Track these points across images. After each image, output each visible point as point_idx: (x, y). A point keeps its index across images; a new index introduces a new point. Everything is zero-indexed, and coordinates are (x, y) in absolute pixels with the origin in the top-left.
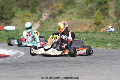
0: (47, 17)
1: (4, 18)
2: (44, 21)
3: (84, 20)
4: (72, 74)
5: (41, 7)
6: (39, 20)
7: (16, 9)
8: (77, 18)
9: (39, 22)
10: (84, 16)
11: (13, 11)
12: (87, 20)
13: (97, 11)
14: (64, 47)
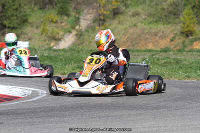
0: (89, 22)
1: (7, 26)
2: (83, 30)
3: (161, 27)
4: (138, 130)
5: (78, 4)
6: (73, 28)
7: (30, 8)
8: (147, 24)
9: (74, 32)
10: (160, 19)
11: (25, 12)
12: (166, 27)
13: (185, 9)
14: (112, 77)
